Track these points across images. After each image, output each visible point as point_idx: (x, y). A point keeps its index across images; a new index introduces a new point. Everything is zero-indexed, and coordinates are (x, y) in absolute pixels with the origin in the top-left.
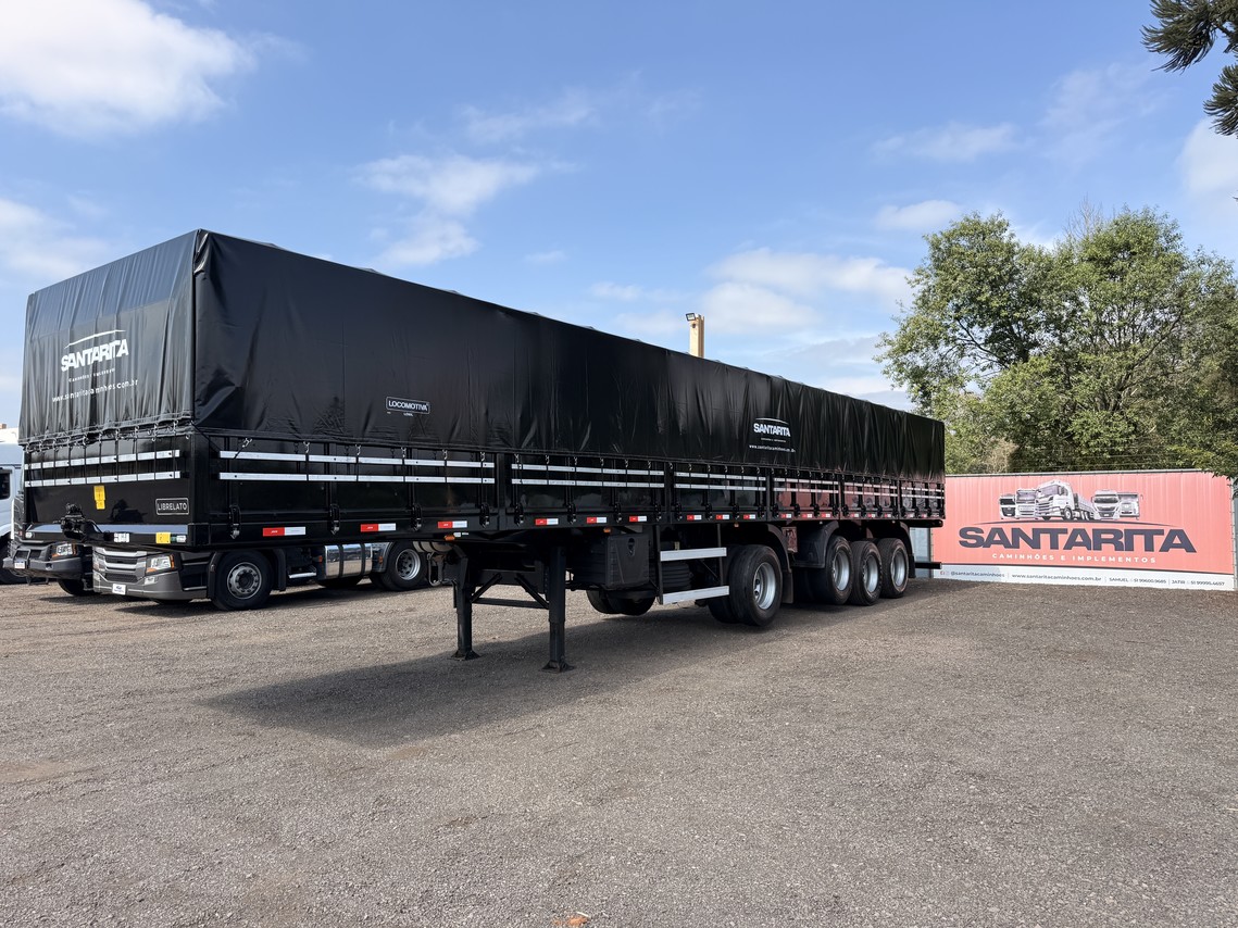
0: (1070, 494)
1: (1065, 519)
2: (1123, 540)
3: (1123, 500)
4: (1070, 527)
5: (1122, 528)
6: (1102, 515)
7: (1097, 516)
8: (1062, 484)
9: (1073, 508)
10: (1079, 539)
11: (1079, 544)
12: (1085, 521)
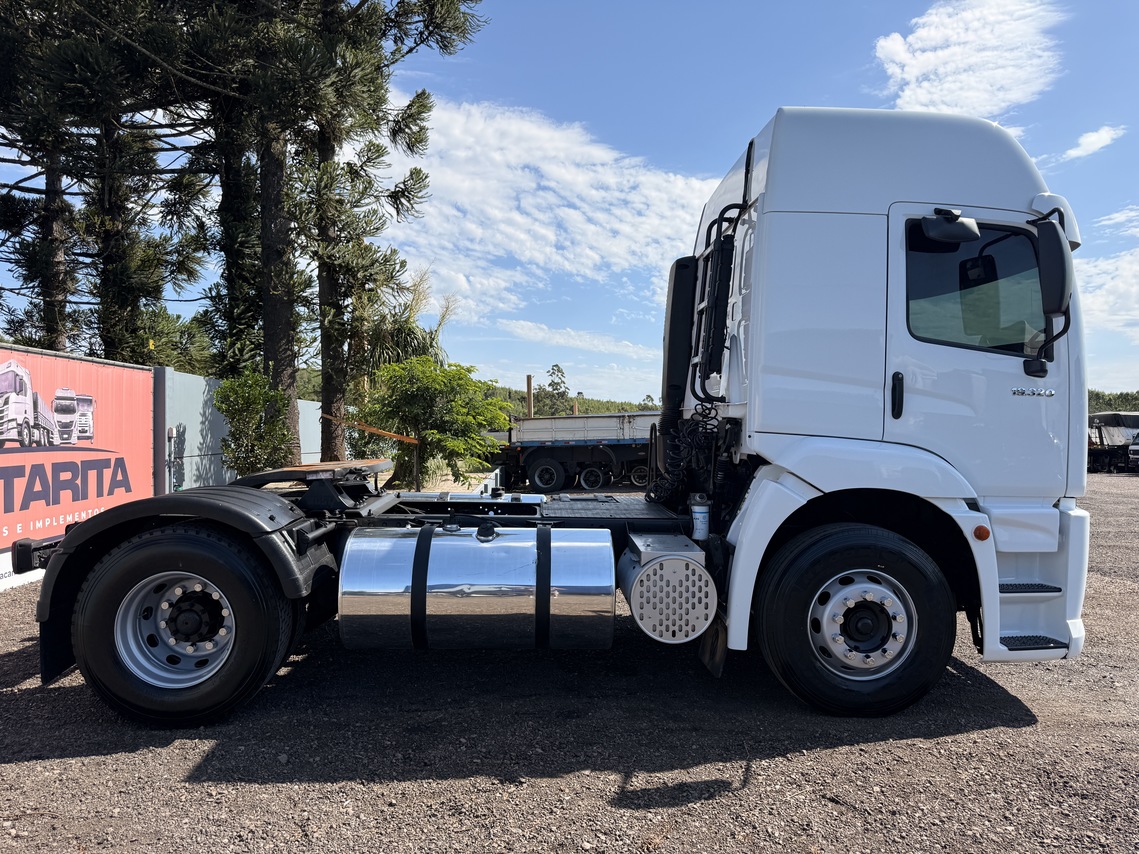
0: (29, 393)
1: (24, 448)
2: (79, 482)
3: (81, 409)
4: (28, 460)
5: (78, 458)
6: (61, 433)
7: (57, 441)
8: (21, 372)
9: (32, 423)
10: (38, 487)
11: (37, 496)
12: (46, 449)
